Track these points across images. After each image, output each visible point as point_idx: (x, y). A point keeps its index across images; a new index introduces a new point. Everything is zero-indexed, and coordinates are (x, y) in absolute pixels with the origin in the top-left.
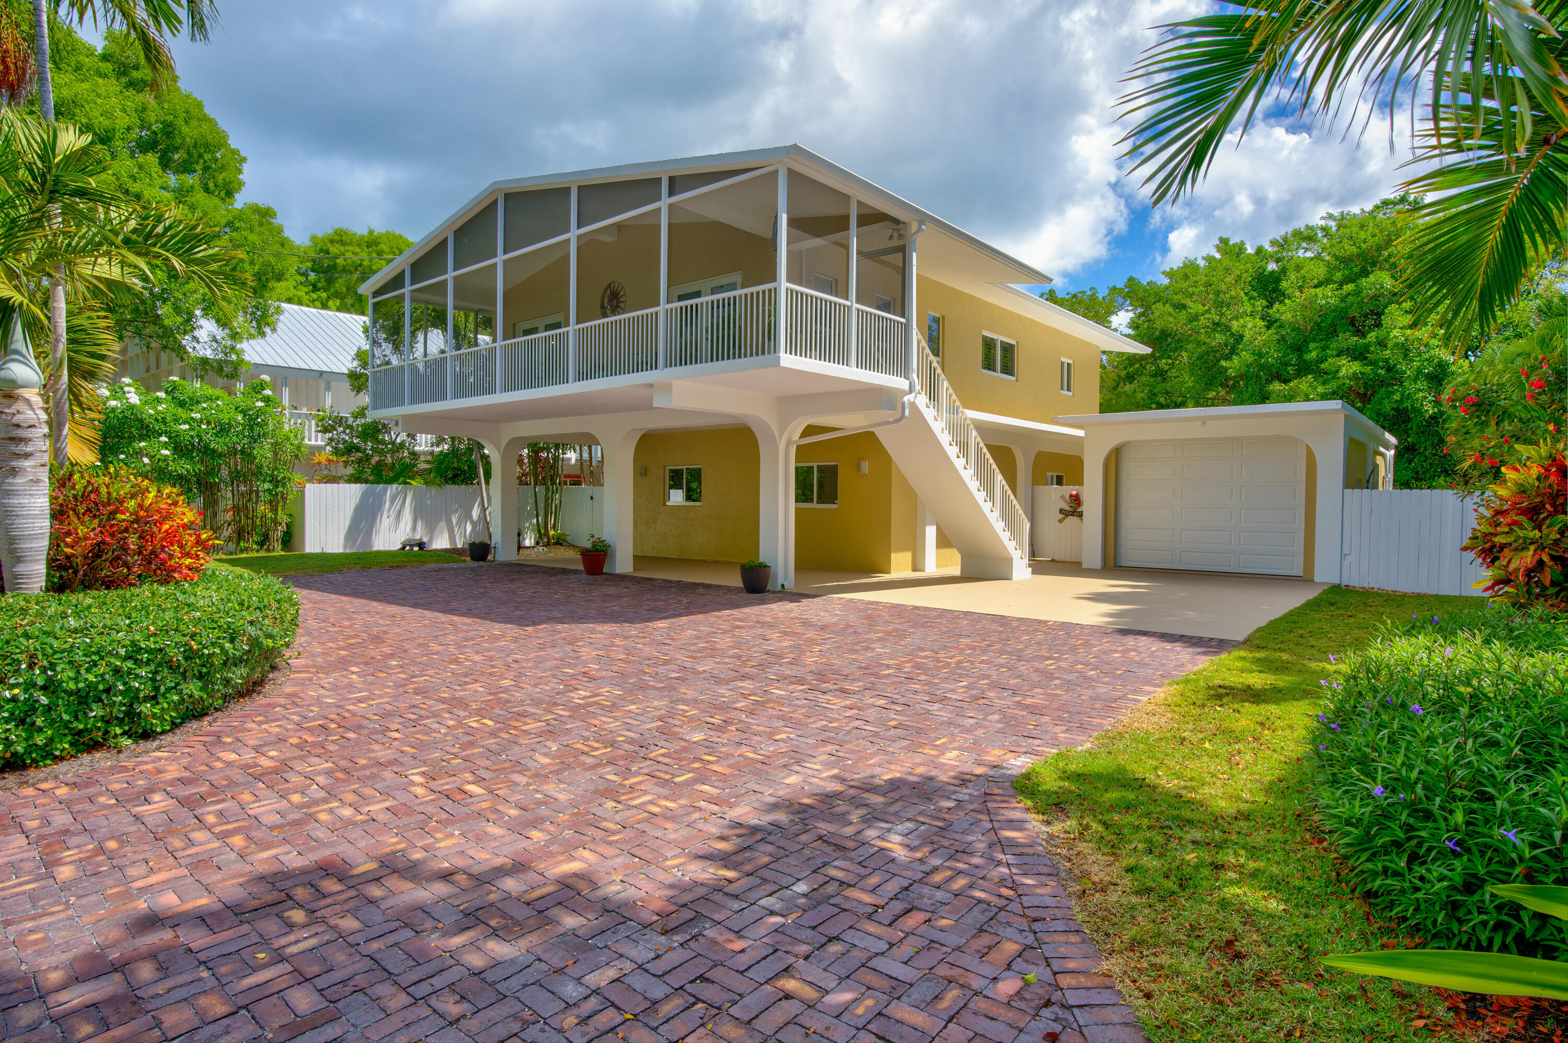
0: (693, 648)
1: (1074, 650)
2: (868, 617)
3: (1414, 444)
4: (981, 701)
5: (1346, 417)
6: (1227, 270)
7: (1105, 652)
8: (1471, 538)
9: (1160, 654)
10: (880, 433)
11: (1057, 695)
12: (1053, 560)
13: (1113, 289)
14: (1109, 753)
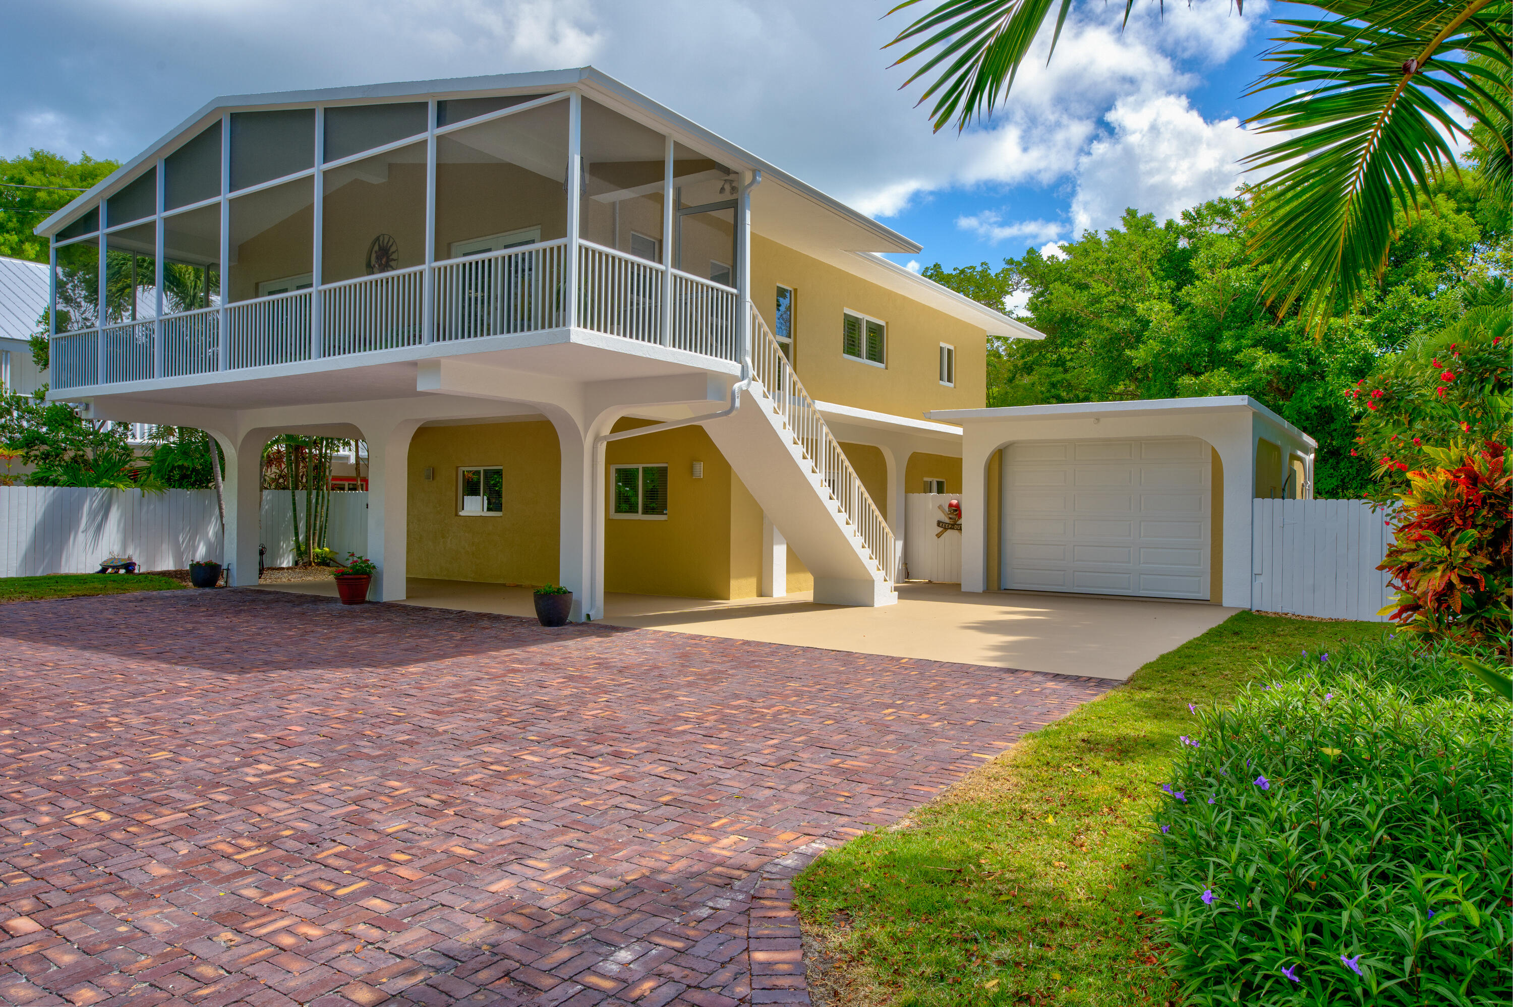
0: (444, 700)
1: (923, 694)
2: (683, 655)
3: (1339, 448)
4: (790, 765)
5: (1256, 416)
6: (1132, 246)
7: (960, 697)
8: (1388, 556)
9: (1025, 698)
10: (709, 427)
11: (885, 755)
12: (930, 582)
13: (1010, 263)
14: (927, 833)
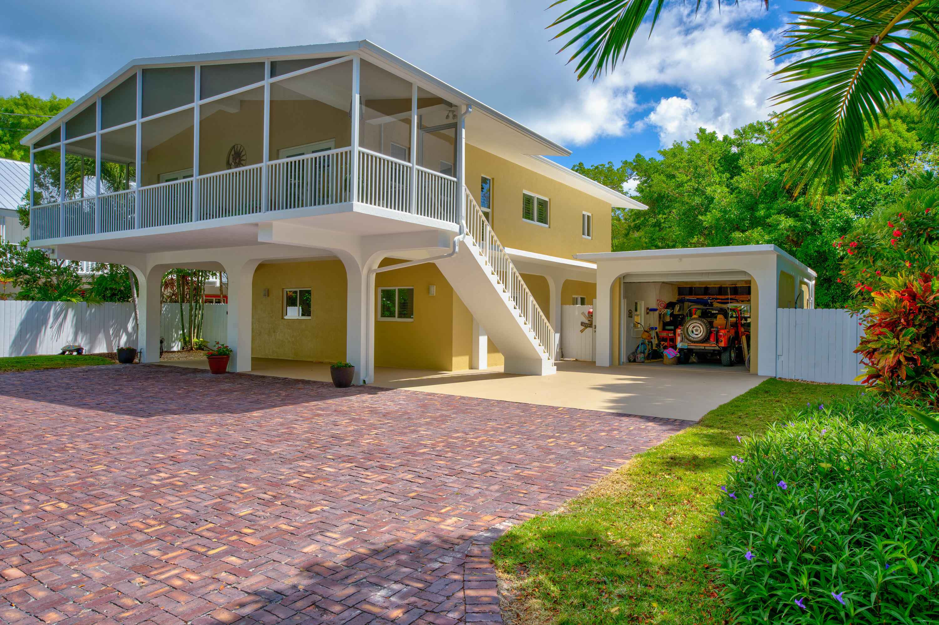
0: (274, 433)
1: (572, 430)
2: (424, 406)
4: (490, 474)
5: (779, 257)
6: (703, 151)
7: (595, 432)
8: (861, 344)
9: (635, 432)
10: (439, 264)
11: (548, 468)
12: (576, 360)
13: (625, 163)
14: (575, 516)
